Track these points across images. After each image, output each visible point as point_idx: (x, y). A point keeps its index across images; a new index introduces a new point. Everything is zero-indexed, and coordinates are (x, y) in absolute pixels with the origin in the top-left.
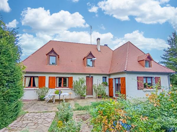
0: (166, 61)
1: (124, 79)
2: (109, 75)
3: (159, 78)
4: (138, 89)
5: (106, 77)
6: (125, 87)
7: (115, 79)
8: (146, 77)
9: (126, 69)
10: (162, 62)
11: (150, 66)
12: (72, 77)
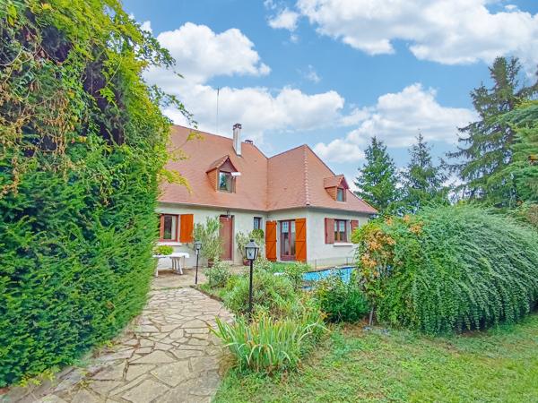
0: (361, 191)
1: (303, 221)
2: (268, 214)
3: (357, 221)
4: (326, 243)
5: (259, 219)
6: (305, 238)
7: (281, 222)
8: (338, 220)
9: (308, 203)
10: (359, 193)
11: (344, 200)
12: (192, 215)
